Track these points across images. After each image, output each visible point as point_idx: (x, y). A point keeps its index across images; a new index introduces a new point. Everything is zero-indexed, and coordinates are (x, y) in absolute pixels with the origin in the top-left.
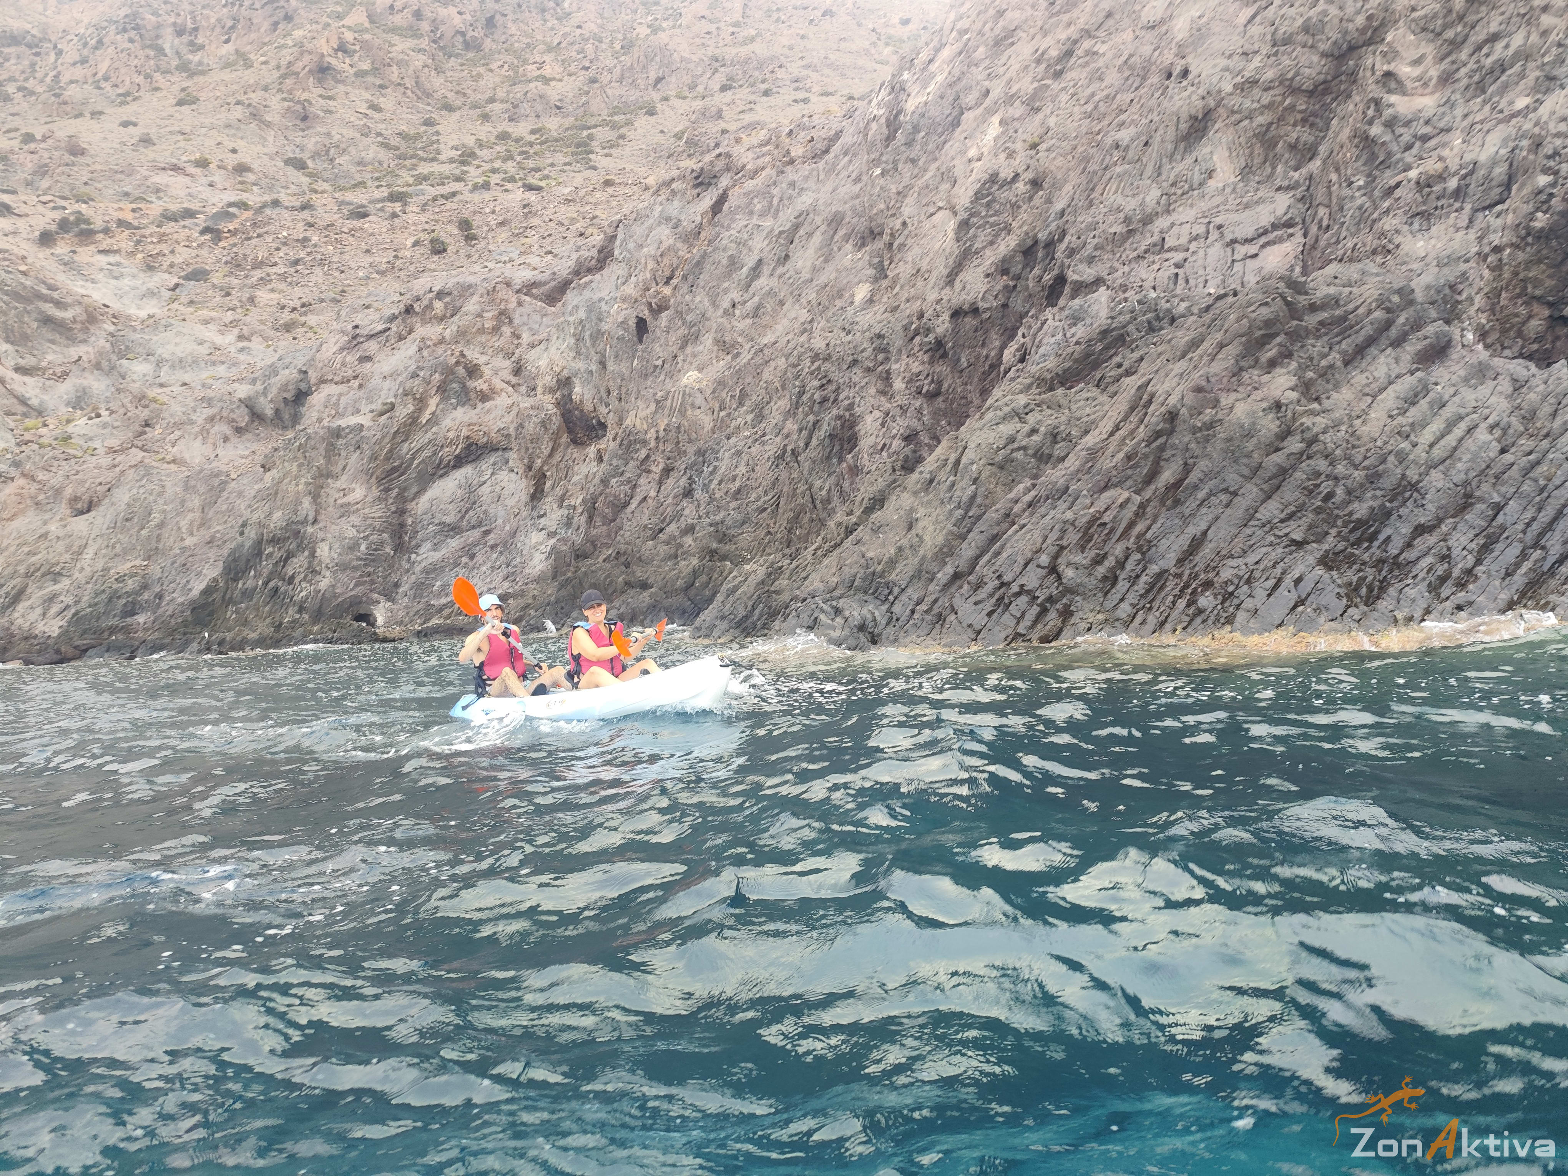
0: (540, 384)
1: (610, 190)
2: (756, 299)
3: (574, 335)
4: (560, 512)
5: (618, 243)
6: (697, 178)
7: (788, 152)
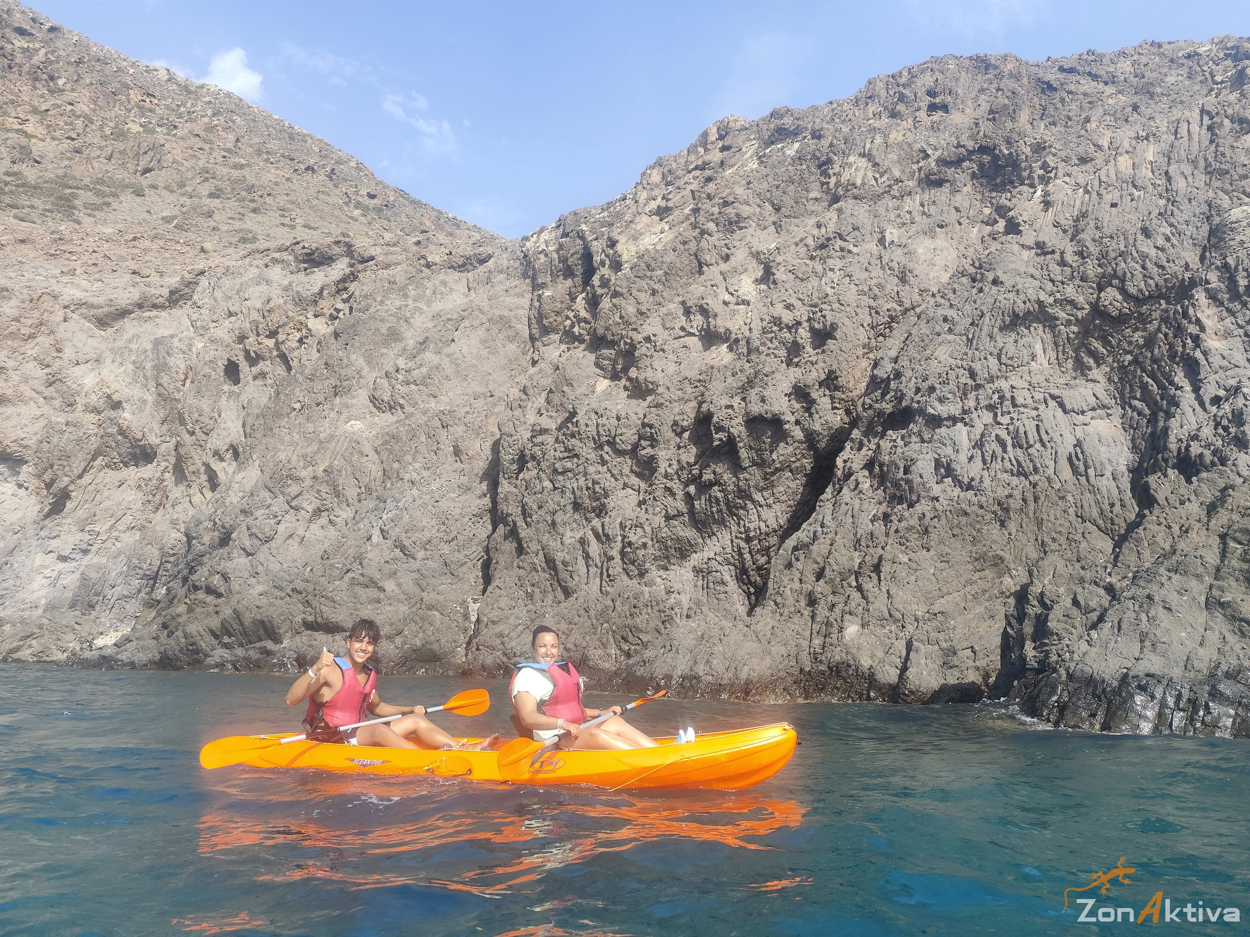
0: (81, 401)
1: (161, 243)
2: (424, 370)
3: (134, 363)
4: (80, 535)
5: (199, 289)
6: (307, 254)
7: (424, 257)
